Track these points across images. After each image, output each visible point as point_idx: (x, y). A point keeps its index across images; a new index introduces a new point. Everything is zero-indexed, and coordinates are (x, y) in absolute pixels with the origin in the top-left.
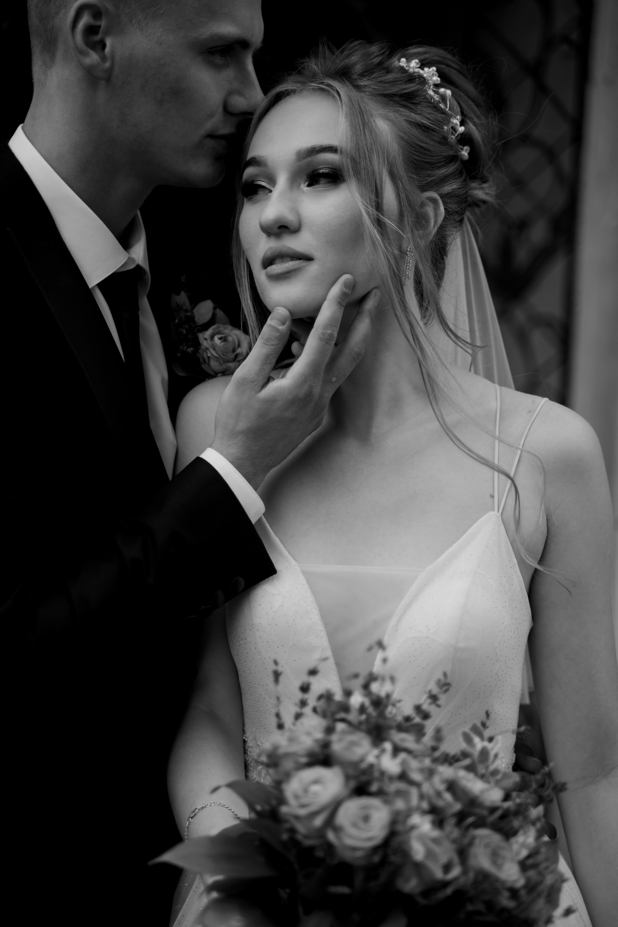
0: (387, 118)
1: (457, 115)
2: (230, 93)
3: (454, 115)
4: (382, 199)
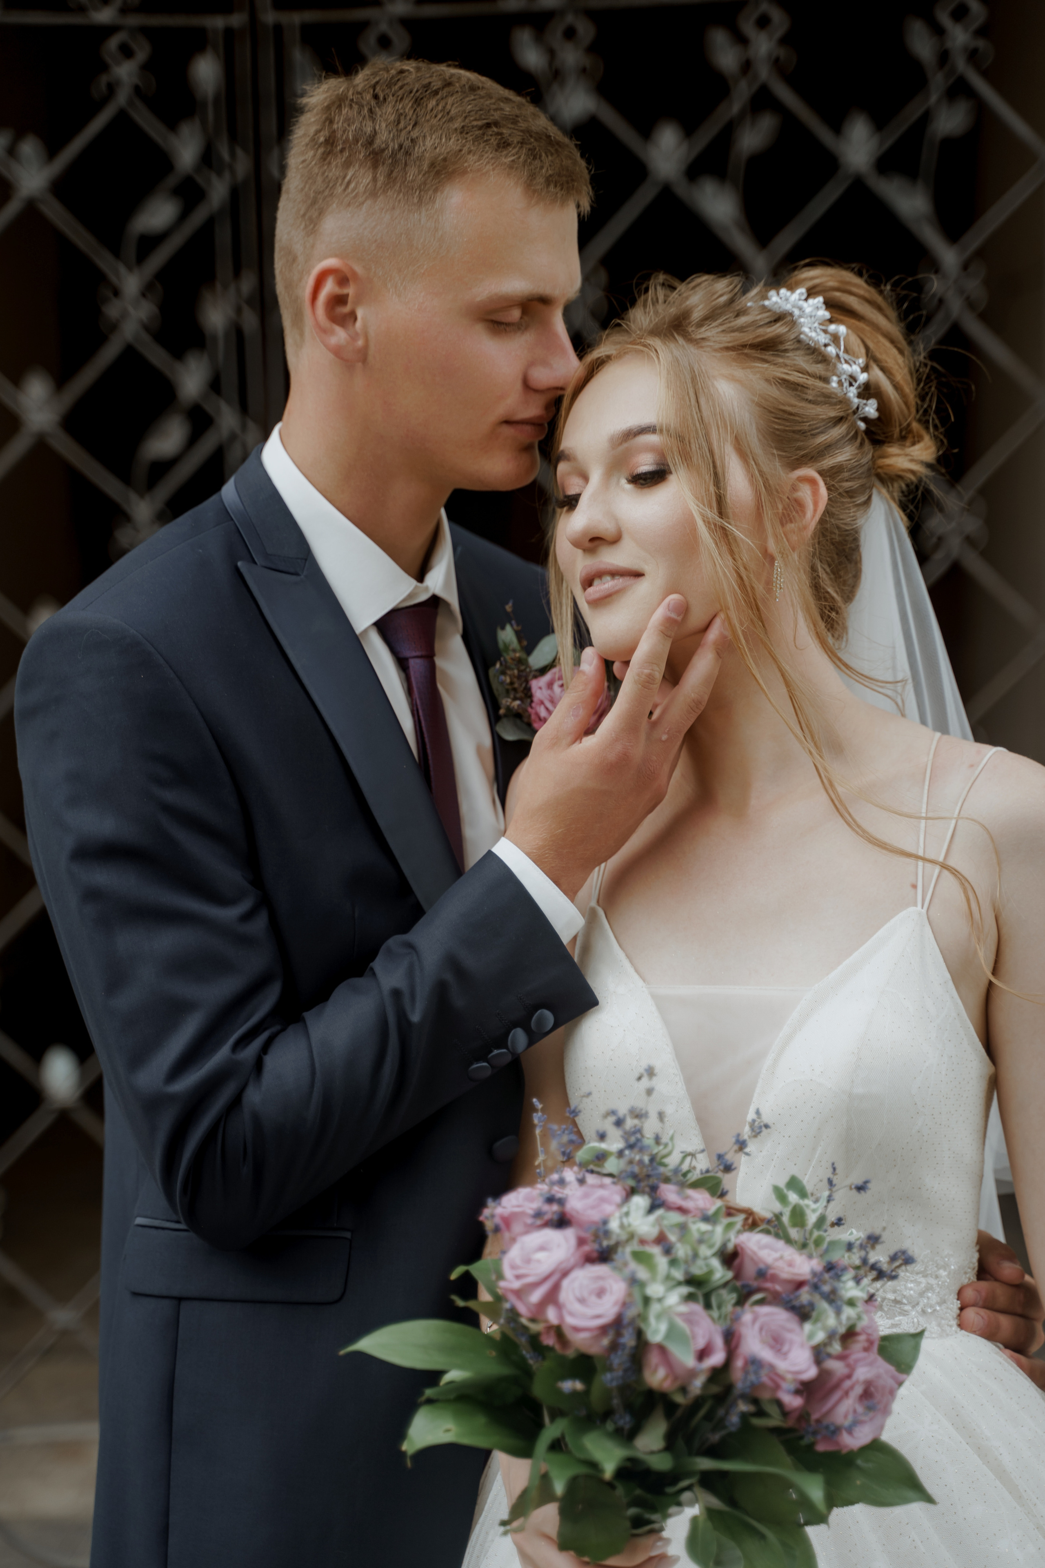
0: (732, 379)
1: (858, 357)
2: (531, 364)
3: (854, 359)
4: (725, 490)
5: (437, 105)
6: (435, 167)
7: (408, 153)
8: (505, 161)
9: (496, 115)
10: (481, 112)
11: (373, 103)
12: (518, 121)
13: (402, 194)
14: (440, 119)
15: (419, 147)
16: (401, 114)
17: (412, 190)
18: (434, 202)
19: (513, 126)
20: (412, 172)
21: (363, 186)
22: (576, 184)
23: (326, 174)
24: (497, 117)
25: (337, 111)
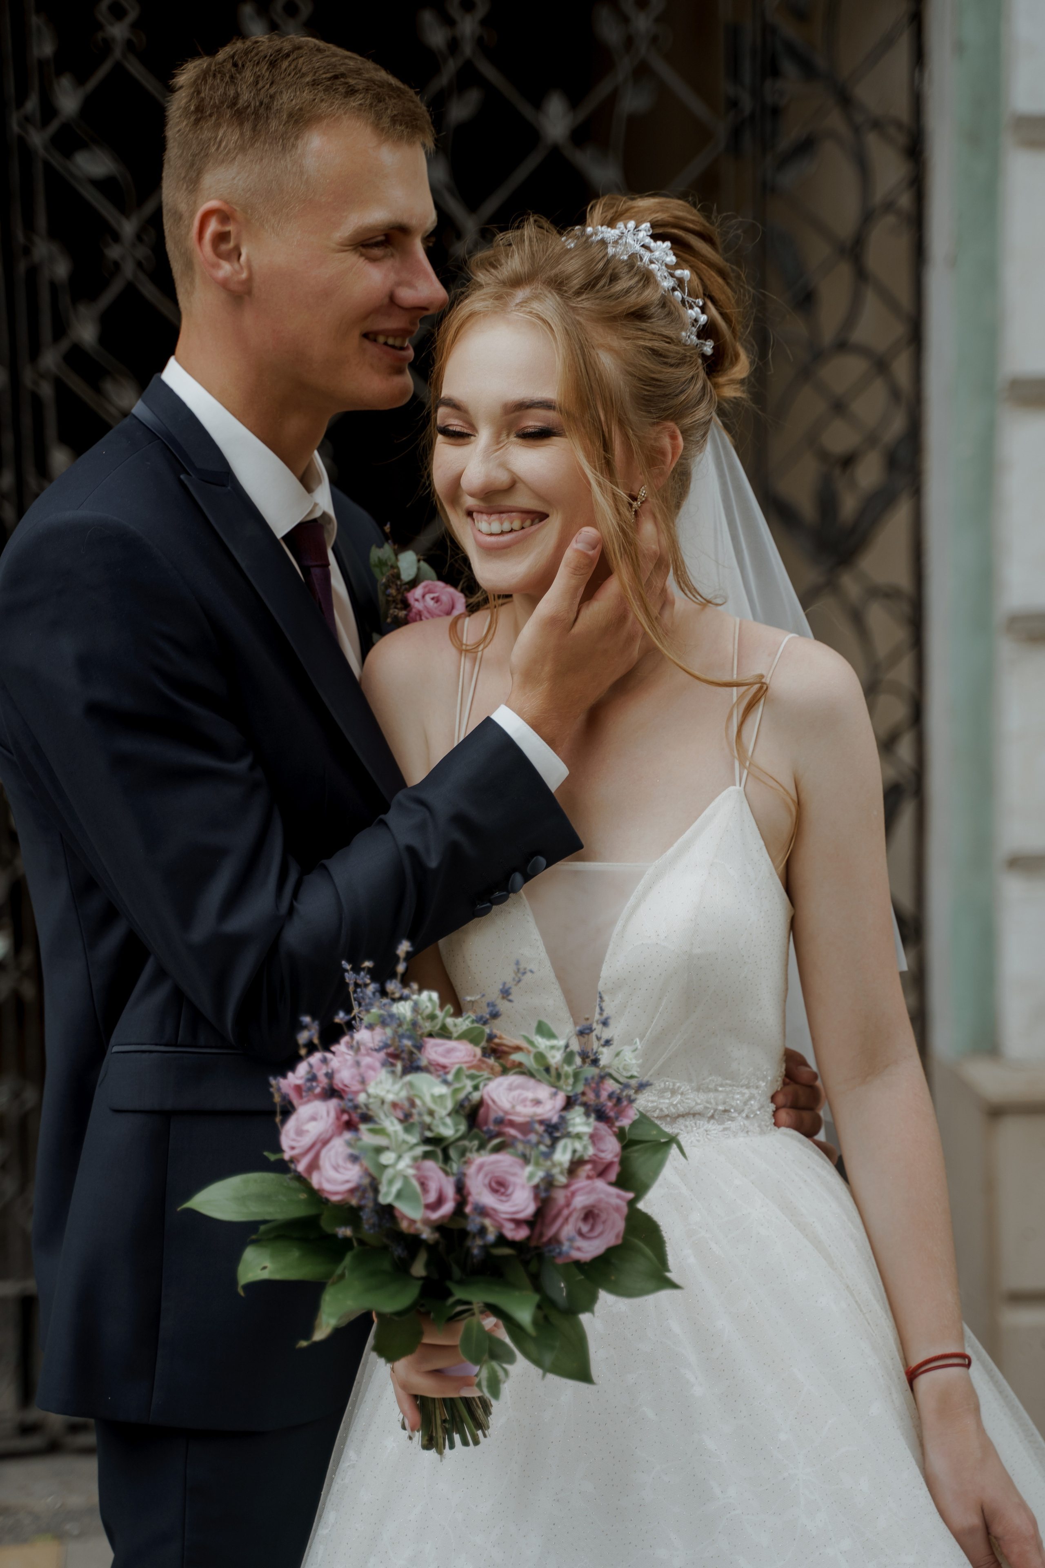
3: (695, 301)
5: (290, 65)
6: (293, 117)
7: (268, 108)
8: (354, 104)
9: (342, 69)
10: (329, 67)
11: (233, 70)
12: (362, 73)
13: (267, 144)
14: (293, 76)
15: (278, 101)
16: (259, 76)
17: (276, 139)
18: (297, 148)
19: (357, 77)
20: (274, 124)
21: (233, 143)
22: (419, 122)
23: (200, 138)
24: (342, 70)
25: (203, 83)
